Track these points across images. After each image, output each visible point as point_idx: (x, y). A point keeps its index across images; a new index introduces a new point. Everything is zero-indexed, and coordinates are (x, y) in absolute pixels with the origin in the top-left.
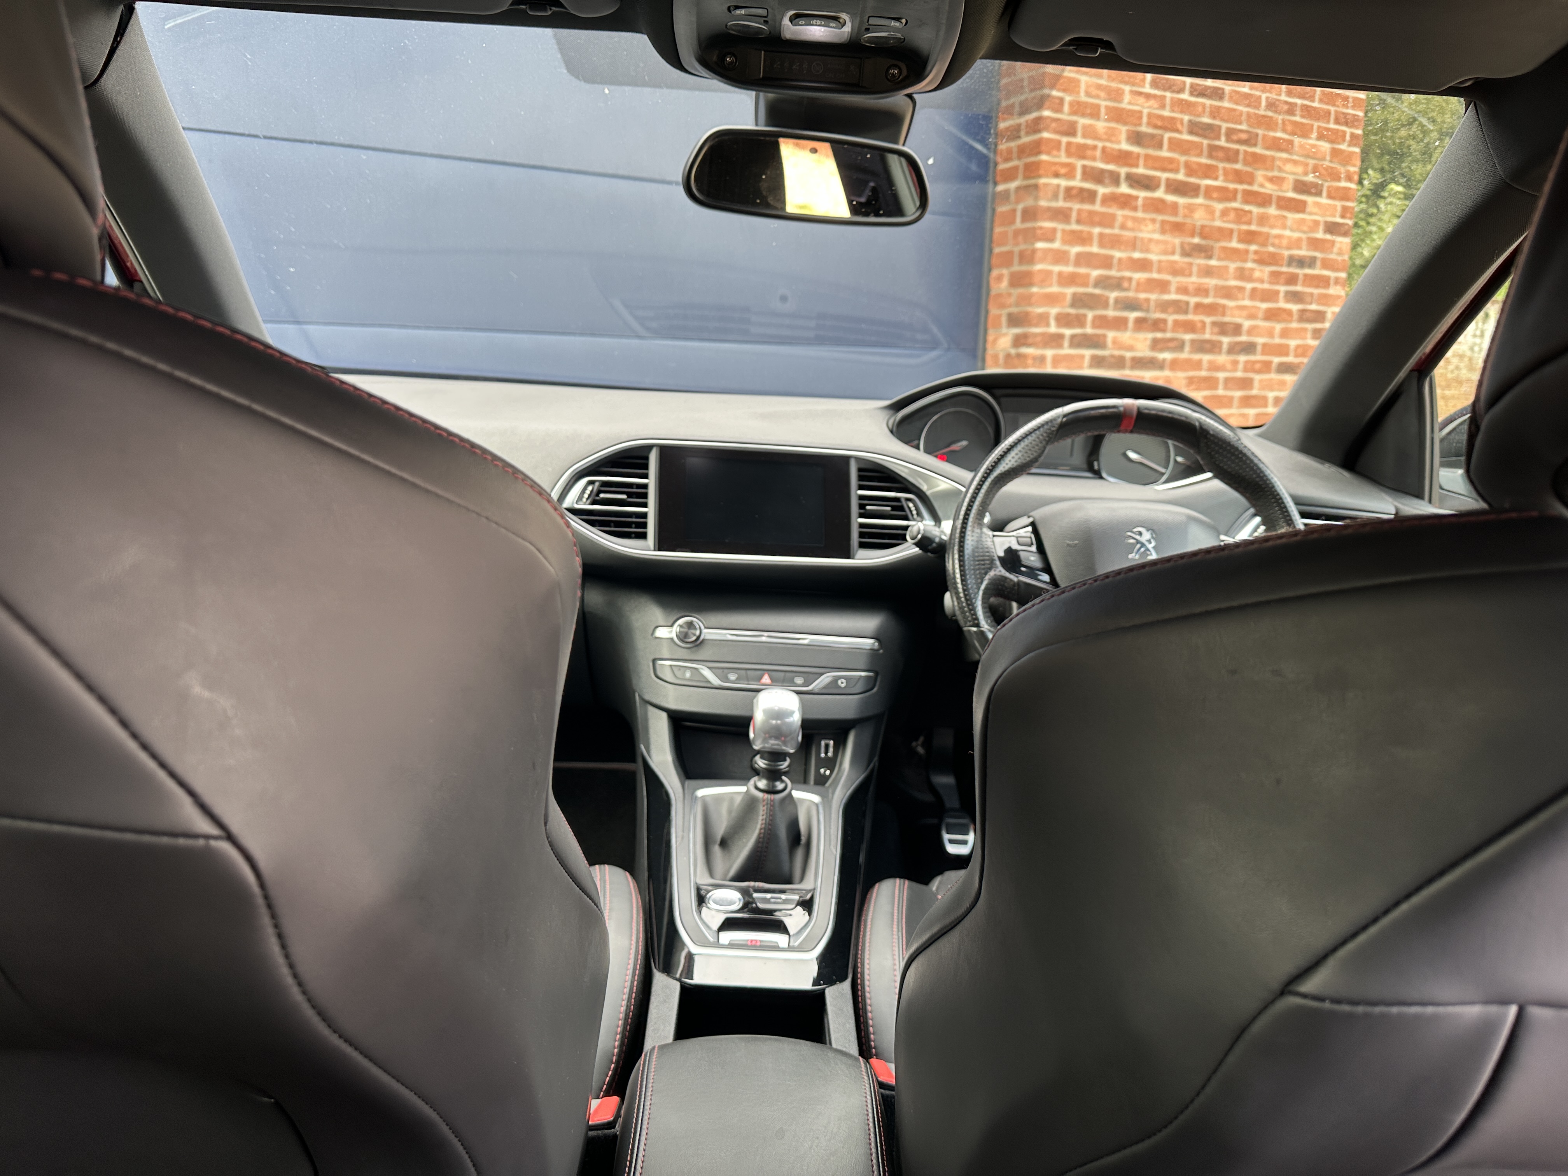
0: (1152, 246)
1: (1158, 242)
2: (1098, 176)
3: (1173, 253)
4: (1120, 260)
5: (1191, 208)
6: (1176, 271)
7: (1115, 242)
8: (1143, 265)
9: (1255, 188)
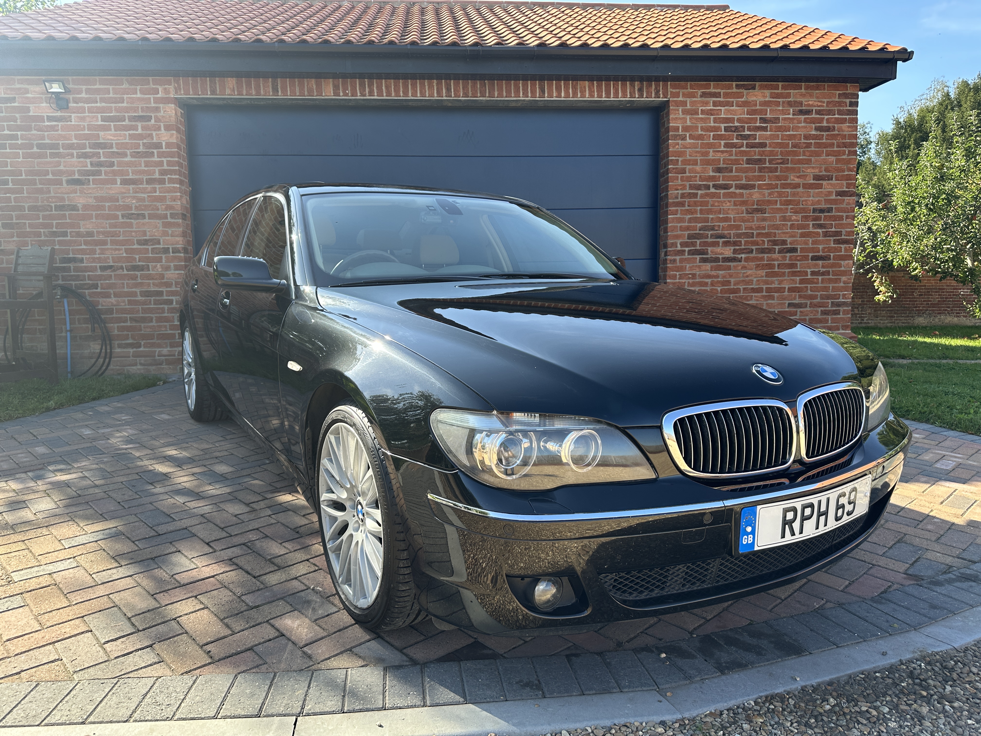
0: (730, 211)
1: (732, 210)
2: (699, 187)
3: (743, 213)
4: (712, 219)
5: (751, 195)
6: (744, 221)
7: (709, 212)
8: (726, 219)
9: (789, 182)
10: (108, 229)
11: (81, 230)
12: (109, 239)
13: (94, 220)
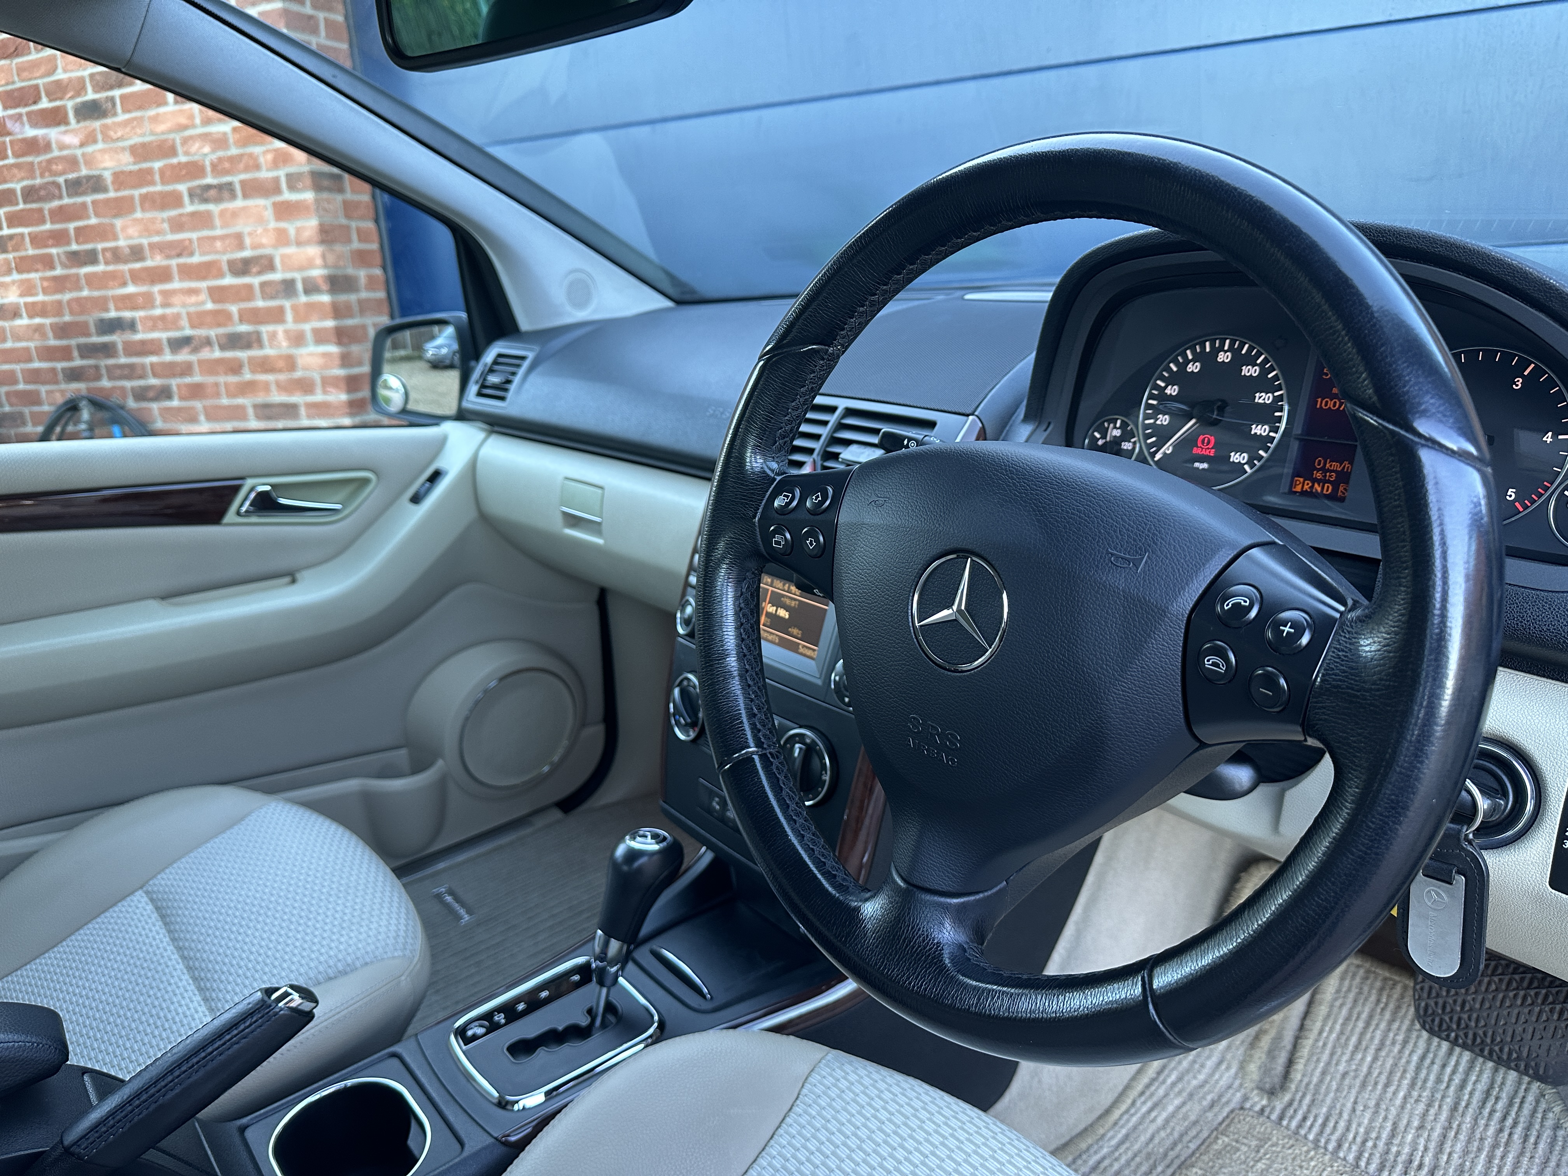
10: (170, 237)
11: (122, 243)
12: (174, 262)
13: (139, 215)
